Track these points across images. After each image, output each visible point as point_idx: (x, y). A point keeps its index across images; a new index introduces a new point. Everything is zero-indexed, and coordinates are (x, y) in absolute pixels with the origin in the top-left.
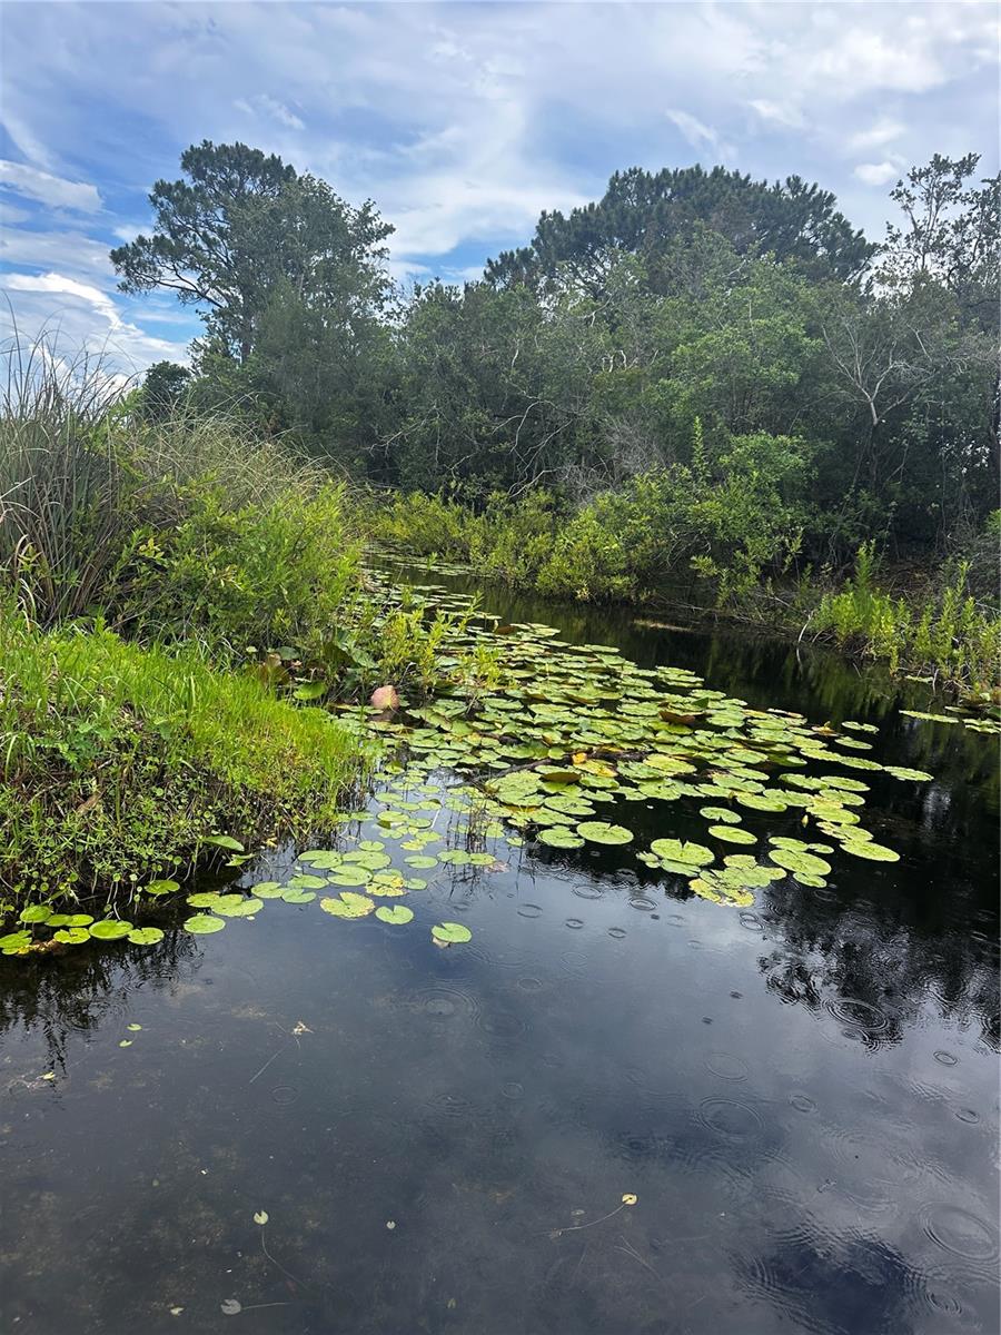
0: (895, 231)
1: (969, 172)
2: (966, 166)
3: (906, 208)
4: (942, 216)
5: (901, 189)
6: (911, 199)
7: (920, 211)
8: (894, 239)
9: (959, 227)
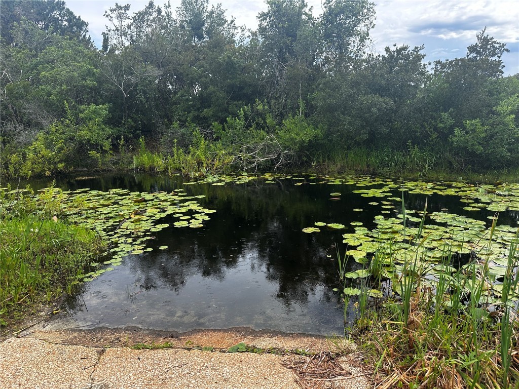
0: (109, 28)
1: (128, 9)
2: (127, 8)
3: (110, 20)
4: (123, 24)
5: (107, 14)
6: (111, 17)
7: (116, 22)
8: (109, 31)
9: (129, 27)
